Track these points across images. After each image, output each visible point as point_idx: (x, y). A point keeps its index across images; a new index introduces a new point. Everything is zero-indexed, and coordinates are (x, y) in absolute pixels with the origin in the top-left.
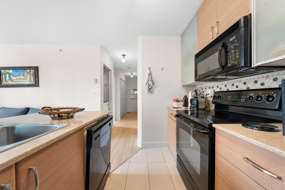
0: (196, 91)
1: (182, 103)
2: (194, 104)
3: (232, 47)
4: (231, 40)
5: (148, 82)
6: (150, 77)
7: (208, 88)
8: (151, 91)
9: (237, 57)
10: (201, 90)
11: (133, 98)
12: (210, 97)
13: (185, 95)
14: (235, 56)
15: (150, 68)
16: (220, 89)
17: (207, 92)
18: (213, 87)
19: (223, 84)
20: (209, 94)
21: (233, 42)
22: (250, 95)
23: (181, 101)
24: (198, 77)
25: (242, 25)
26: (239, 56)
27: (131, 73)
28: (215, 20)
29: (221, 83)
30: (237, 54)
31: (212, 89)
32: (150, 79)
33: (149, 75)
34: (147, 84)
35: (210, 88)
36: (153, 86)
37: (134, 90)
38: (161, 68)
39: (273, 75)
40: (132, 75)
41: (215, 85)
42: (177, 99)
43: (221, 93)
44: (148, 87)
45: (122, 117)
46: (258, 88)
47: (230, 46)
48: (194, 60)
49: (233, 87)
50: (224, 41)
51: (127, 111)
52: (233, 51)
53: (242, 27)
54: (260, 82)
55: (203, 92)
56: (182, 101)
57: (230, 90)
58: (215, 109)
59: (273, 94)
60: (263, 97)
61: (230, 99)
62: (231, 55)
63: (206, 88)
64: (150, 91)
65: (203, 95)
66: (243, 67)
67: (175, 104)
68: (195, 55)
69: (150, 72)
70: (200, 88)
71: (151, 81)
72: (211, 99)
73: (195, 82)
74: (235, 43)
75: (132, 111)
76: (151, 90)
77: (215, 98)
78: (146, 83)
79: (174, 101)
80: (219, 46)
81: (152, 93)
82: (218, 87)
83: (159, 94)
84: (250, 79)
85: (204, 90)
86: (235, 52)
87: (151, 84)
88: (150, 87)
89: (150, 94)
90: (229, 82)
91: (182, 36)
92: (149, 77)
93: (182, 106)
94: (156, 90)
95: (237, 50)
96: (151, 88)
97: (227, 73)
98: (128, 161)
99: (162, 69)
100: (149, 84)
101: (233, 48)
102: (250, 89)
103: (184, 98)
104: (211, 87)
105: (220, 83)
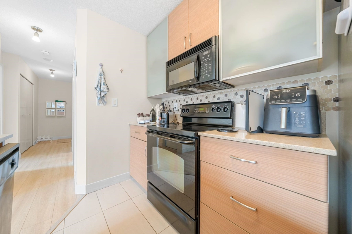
0: (163, 104)
1: (150, 118)
2: (164, 118)
3: (205, 60)
4: (205, 53)
5: (99, 85)
6: (103, 79)
7: (174, 102)
8: (104, 101)
9: (210, 70)
10: (167, 103)
11: (55, 115)
12: (177, 111)
13: (153, 108)
14: (208, 69)
15: (101, 65)
16: (187, 102)
17: (174, 106)
18: (179, 101)
19: (189, 98)
20: (175, 108)
21: (206, 56)
22: (212, 107)
23: (147, 116)
24: (170, 87)
25: (213, 42)
26: (211, 70)
27: (51, 70)
28: (188, 32)
29: (188, 96)
30: (210, 67)
31: (179, 103)
32: (103, 81)
33: (101, 75)
34: (98, 89)
35: (176, 101)
36: (108, 93)
37: (56, 101)
38: (120, 69)
39: (225, 92)
40: (52, 73)
41: (182, 98)
42: (142, 113)
43: (189, 106)
44: (99, 93)
45: (26, 153)
46: (216, 102)
47: (204, 59)
48: (165, 68)
49: (198, 100)
50: (198, 54)
51: (37, 139)
52: (207, 64)
53: (213, 45)
54: (217, 97)
55: (170, 106)
56: (149, 115)
57: (195, 103)
58: (183, 122)
59: (227, 106)
60: (221, 109)
61: (197, 112)
62: (204, 68)
63: (172, 102)
64: (101, 100)
65: (170, 109)
66: (214, 80)
67: (141, 120)
68: (166, 63)
69: (103, 71)
70: (167, 101)
71: (104, 85)
72: (179, 113)
73: (165, 93)
74: (209, 58)
75: (51, 138)
76: (105, 99)
77: (184, 111)
78: (96, 86)
79: (139, 116)
80: (194, 57)
81: (105, 104)
82: (184, 100)
83: (116, 105)
84: (210, 94)
85: (170, 104)
86: (208, 66)
87: (106, 90)
88: (103, 94)
89: (102, 105)
90: (194, 96)
91: (148, 36)
92: (101, 78)
93: (149, 122)
94: (112, 99)
95: (210, 65)
96: (103, 96)
97: (199, 85)
98: (61, 226)
99: (122, 71)
100: (102, 89)
101: (207, 62)
102: (211, 102)
103: (151, 112)
104: (178, 101)
105: (186, 97)
